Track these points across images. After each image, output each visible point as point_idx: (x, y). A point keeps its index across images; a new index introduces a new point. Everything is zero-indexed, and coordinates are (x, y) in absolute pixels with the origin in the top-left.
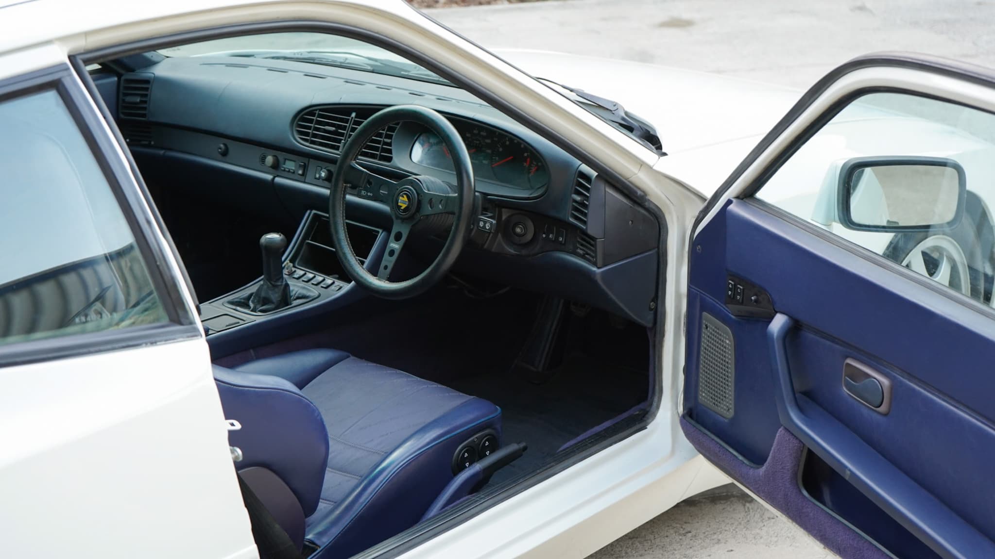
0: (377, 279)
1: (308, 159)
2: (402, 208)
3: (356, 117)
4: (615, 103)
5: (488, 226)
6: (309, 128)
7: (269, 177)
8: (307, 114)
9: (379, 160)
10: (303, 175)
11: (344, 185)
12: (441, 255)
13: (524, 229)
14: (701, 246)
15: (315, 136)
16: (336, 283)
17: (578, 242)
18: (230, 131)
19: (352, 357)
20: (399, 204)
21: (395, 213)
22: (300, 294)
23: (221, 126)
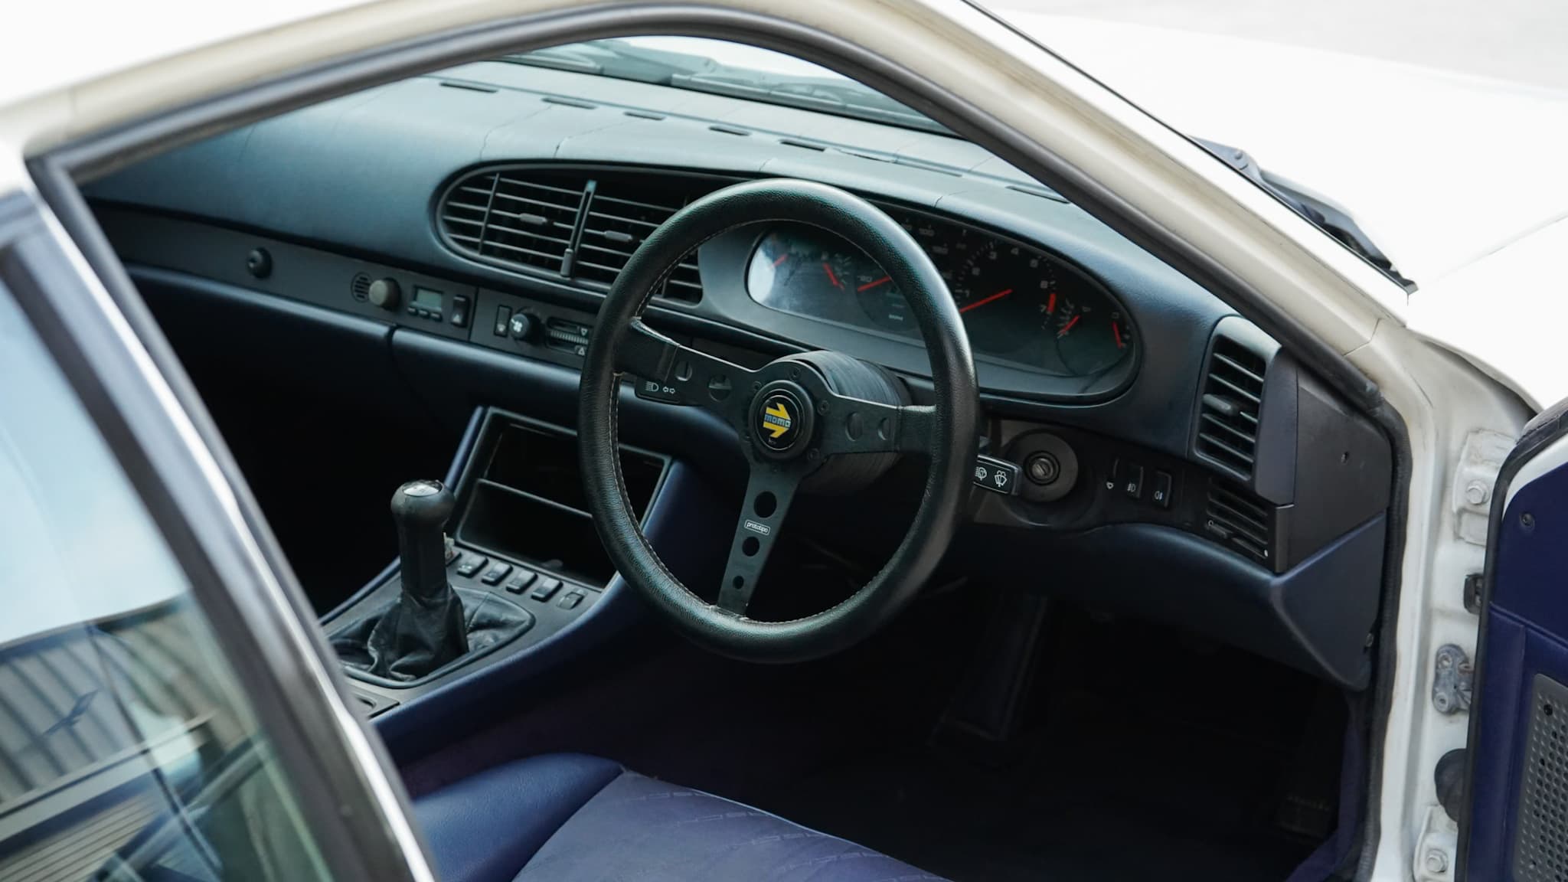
0: (716, 611)
1: (473, 288)
2: (775, 435)
3: (597, 191)
4: (1237, 153)
5: (1000, 480)
6: (478, 216)
7: (379, 330)
8: (471, 182)
9: (665, 297)
10: (466, 324)
11: (615, 374)
12: (895, 561)
13: (1054, 466)
14: (1533, 516)
15: (492, 235)
16: (566, 585)
17: (1212, 507)
18: (275, 223)
19: (628, 775)
20: (766, 425)
21: (753, 446)
22: (483, 616)
23: (254, 212)
